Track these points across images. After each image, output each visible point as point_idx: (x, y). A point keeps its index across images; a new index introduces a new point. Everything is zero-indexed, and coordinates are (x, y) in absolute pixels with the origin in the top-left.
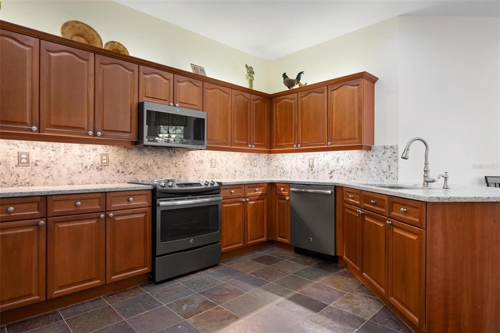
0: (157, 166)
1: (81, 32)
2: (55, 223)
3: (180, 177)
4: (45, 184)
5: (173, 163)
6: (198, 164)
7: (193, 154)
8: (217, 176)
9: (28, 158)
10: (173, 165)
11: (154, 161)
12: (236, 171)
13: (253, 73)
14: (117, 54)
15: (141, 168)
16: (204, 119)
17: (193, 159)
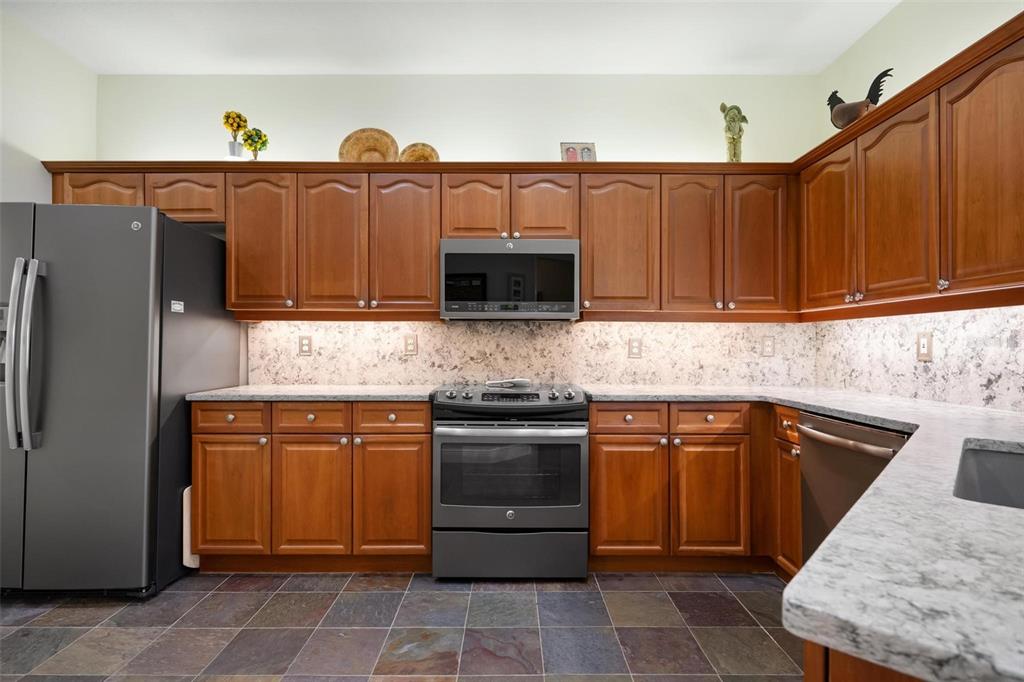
0: (503, 355)
1: (371, 143)
2: (282, 443)
3: (553, 378)
4: (331, 382)
5: (535, 350)
6: (594, 352)
7: (582, 331)
8: (647, 377)
9: (310, 345)
10: (537, 354)
11: (498, 346)
12: (701, 367)
13: (744, 119)
14: (423, 165)
15: (472, 359)
16: (573, 256)
17: (583, 340)
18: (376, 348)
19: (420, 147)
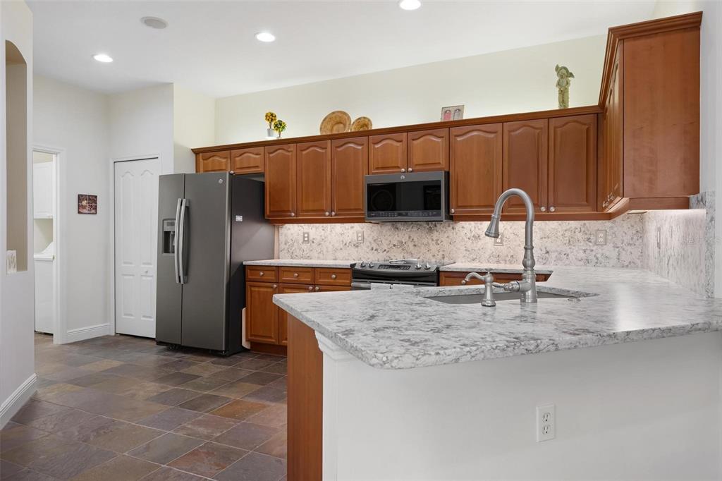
0: (413, 244)
1: (338, 119)
3: (443, 258)
4: (319, 258)
5: (433, 240)
6: (471, 241)
7: (463, 227)
8: (507, 259)
9: (308, 237)
10: (434, 242)
11: (410, 237)
13: (571, 75)
14: (358, 132)
15: (394, 245)
16: (440, 181)
17: (463, 234)
18: (341, 239)
19: (362, 119)
